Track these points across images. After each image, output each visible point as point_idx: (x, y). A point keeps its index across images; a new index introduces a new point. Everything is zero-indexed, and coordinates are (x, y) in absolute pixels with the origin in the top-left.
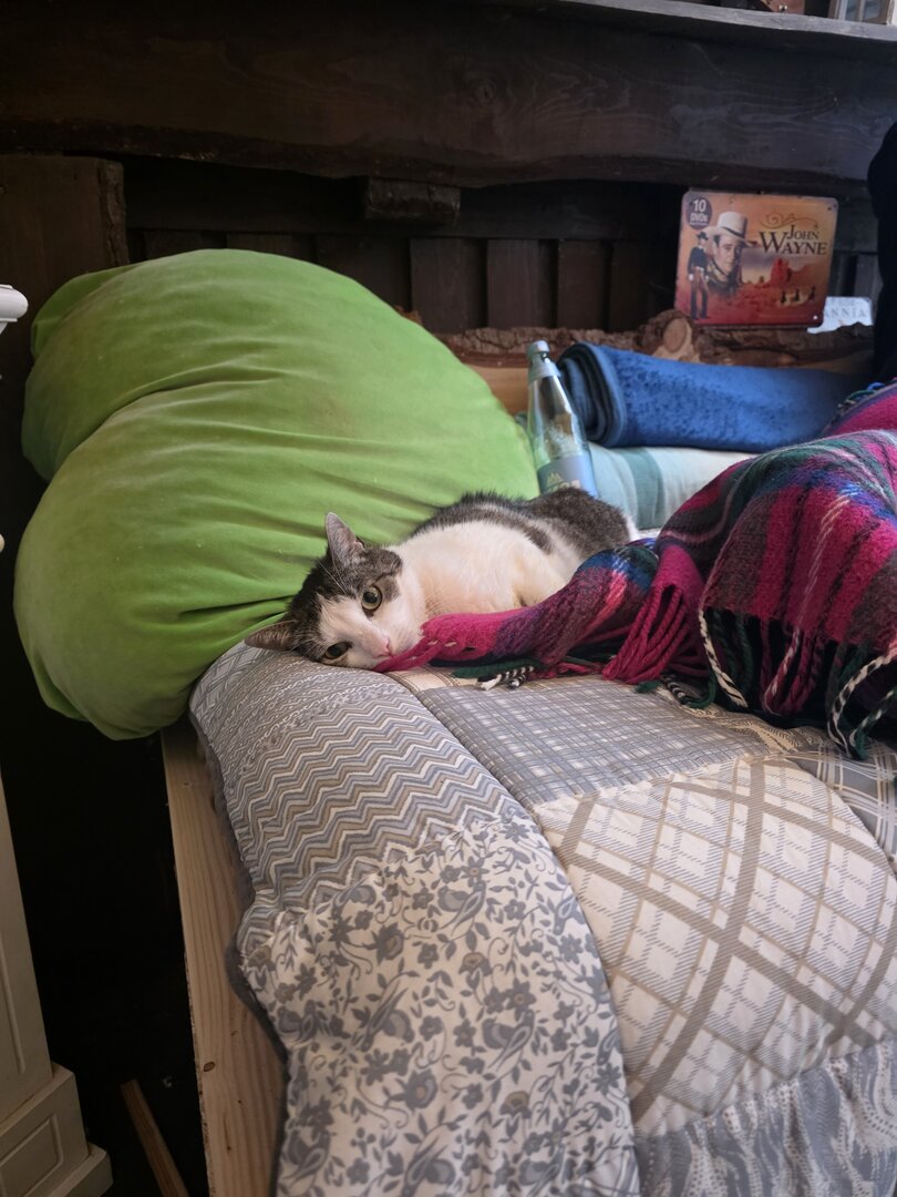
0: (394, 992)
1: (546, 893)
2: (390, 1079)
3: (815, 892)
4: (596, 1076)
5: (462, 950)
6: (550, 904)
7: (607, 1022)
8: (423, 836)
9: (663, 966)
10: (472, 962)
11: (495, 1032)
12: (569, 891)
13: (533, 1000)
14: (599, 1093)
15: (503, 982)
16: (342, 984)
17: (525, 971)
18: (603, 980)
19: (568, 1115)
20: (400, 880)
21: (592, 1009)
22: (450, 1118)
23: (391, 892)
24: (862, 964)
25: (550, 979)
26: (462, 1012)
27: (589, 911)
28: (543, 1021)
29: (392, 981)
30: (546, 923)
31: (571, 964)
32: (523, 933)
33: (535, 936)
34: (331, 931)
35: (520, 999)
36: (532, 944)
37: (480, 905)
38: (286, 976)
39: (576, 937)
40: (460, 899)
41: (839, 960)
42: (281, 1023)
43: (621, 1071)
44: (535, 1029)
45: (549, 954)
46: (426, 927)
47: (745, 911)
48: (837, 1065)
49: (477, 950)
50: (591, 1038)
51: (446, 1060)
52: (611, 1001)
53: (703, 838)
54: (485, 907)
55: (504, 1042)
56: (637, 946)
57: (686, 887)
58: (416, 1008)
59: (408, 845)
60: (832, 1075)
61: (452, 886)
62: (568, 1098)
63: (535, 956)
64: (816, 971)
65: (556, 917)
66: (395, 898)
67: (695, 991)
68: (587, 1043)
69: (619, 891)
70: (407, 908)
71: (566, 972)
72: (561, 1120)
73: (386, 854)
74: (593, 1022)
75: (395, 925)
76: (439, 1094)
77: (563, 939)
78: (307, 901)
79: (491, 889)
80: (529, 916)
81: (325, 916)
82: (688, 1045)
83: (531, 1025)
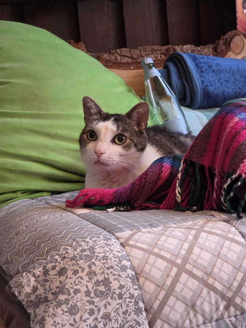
0: (64, 284)
1: (116, 253)
2: (64, 307)
3: (217, 254)
4: (134, 309)
5: (87, 270)
6: (117, 256)
7: (137, 291)
8: (75, 243)
9: (157, 274)
10: (90, 273)
11: (98, 293)
12: (125, 253)
13: (111, 283)
14: (136, 315)
15: (101, 278)
16: (47, 287)
17: (108, 274)
18: (136, 278)
19: (125, 322)
20: (66, 255)
21: (131, 287)
22: (84, 318)
23: (63, 259)
24: (235, 279)
25: (116, 277)
26: (87, 287)
27: (131, 258)
28: (114, 289)
29: (63, 281)
30: (115, 261)
31: (124, 273)
32: (107, 264)
33: (111, 264)
34: (43, 273)
35: (106, 282)
36: (110, 267)
37: (93, 257)
38: (28, 290)
39: (126, 265)
40: (86, 257)
41: (225, 277)
42: (27, 305)
43: (143, 309)
44: (112, 292)
45: (116, 269)
46: (75, 265)
47: (188, 259)
48: (231, 319)
49: (92, 269)
50: (132, 296)
51: (82, 301)
52: (139, 285)
53: (176, 239)
54: (95, 257)
55: (101, 296)
56: (147, 268)
57: (167, 252)
58: (72, 287)
59: (69, 246)
60: (229, 322)
61: (84, 253)
62: (125, 316)
63: (111, 270)
64: (215, 279)
65: (119, 260)
66: (64, 260)
67: (169, 282)
68: (129, 298)
69: (142, 253)
70: (69, 261)
71: (122, 275)
72: (122, 324)
73: (61, 249)
74: (132, 291)
75: (65, 266)
76: (80, 311)
77: (121, 265)
78: (34, 267)
79: (97, 253)
80: (110, 259)
81: (40, 269)
82: (167, 301)
83: (110, 291)
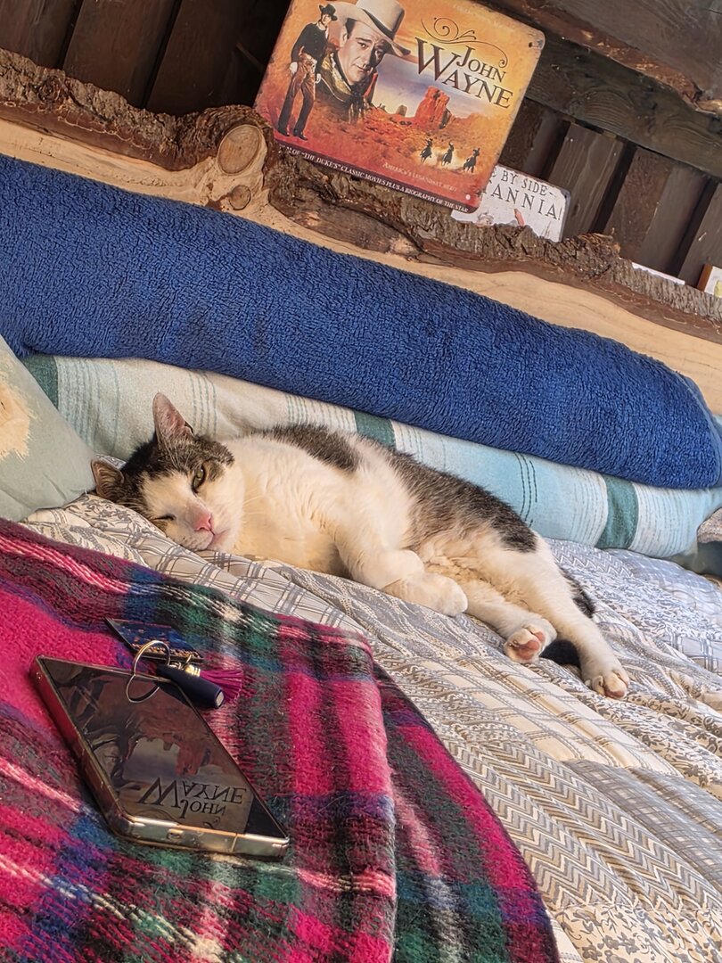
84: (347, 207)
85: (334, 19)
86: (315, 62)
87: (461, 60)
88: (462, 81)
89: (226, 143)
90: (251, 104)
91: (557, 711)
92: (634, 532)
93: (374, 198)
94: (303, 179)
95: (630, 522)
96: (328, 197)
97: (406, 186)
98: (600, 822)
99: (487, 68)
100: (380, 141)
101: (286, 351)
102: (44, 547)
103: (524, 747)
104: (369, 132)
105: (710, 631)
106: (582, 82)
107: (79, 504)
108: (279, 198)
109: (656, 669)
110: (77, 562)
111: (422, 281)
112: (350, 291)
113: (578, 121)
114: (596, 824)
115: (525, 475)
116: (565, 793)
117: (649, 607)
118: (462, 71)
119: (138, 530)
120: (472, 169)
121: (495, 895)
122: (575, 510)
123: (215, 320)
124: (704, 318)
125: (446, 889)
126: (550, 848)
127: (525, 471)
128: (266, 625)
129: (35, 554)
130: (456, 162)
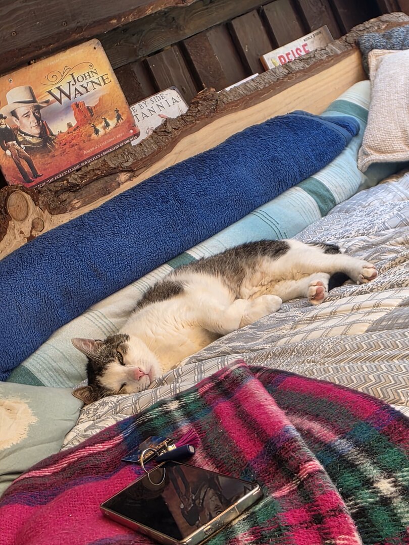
84: (86, 185)
85: (5, 118)
86: (15, 142)
87: (73, 82)
88: (82, 90)
89: (10, 210)
90: (6, 184)
91: (348, 310)
92: (332, 195)
93: (93, 170)
94: (56, 192)
95: (326, 193)
96: (73, 189)
97: (102, 152)
98: (397, 344)
99: (87, 75)
100: (73, 146)
101: (115, 268)
102: (73, 453)
103: (342, 342)
104: (65, 147)
105: (397, 207)
106: (134, 39)
107: (82, 416)
108: (54, 209)
109: (383, 248)
110: (92, 446)
111: (144, 183)
112: (117, 217)
113: (149, 56)
114: (396, 347)
115: (263, 218)
116: (373, 346)
117: (363, 222)
118: (78, 86)
119: (115, 403)
120: (122, 119)
121: (368, 423)
122: (298, 211)
123: (72, 285)
124: (277, 81)
125: (344, 441)
126: (382, 378)
127: (261, 216)
128: (192, 396)
129: (71, 460)
130: (112, 123)
